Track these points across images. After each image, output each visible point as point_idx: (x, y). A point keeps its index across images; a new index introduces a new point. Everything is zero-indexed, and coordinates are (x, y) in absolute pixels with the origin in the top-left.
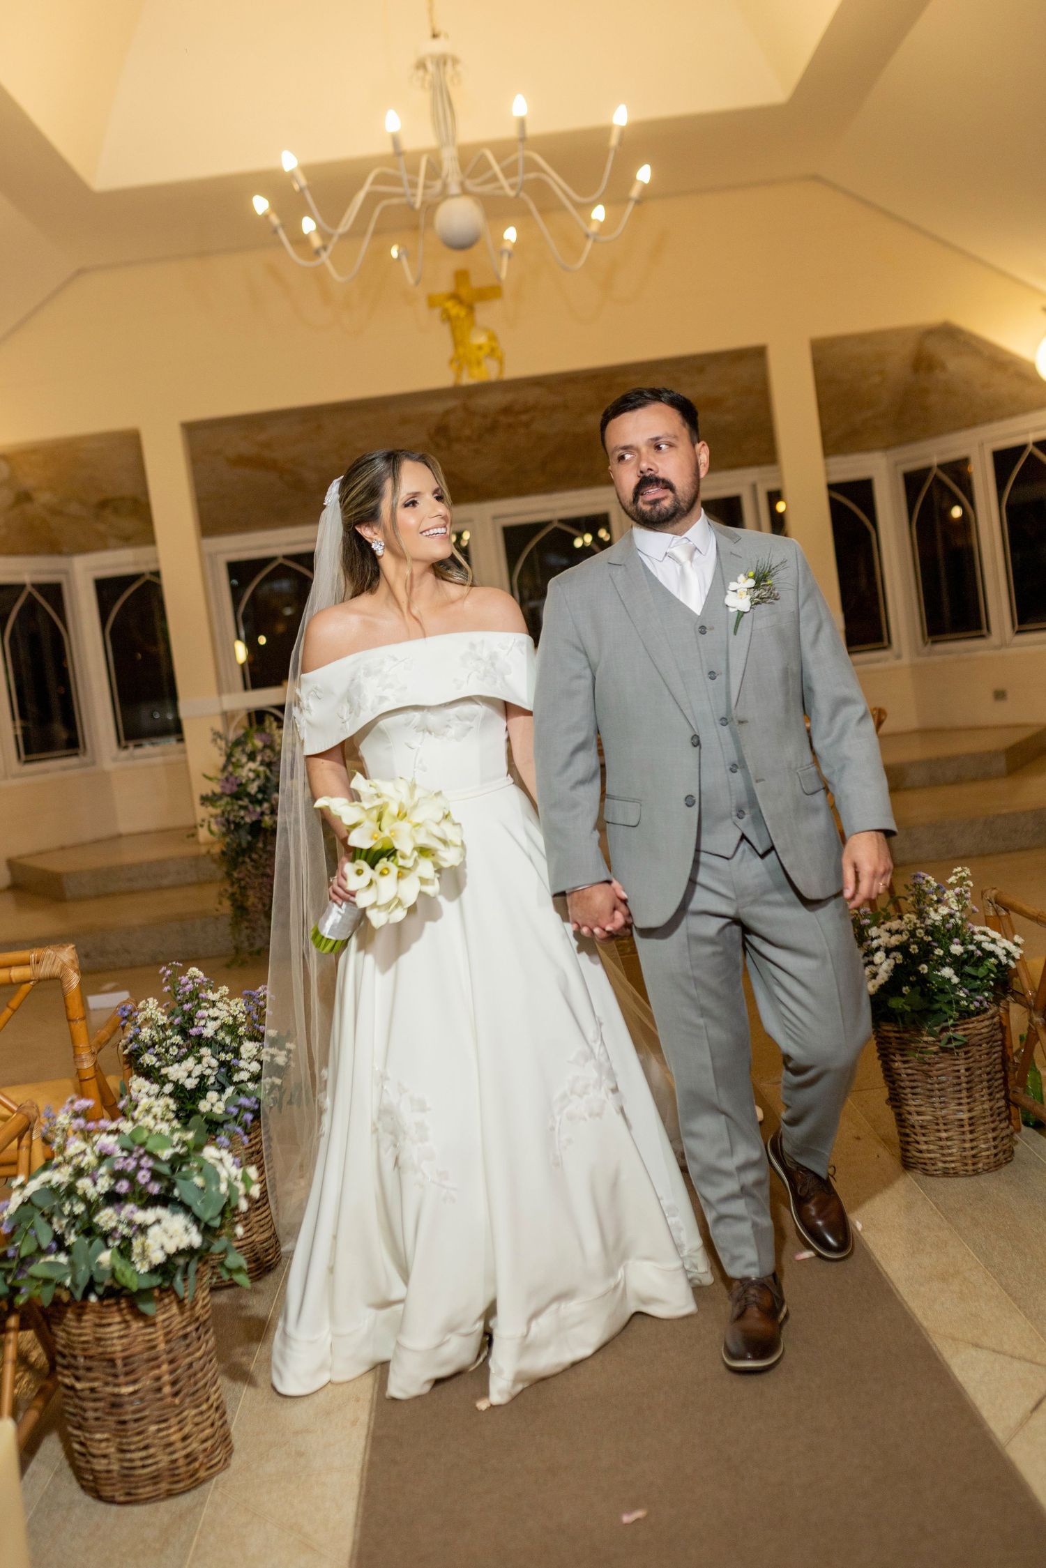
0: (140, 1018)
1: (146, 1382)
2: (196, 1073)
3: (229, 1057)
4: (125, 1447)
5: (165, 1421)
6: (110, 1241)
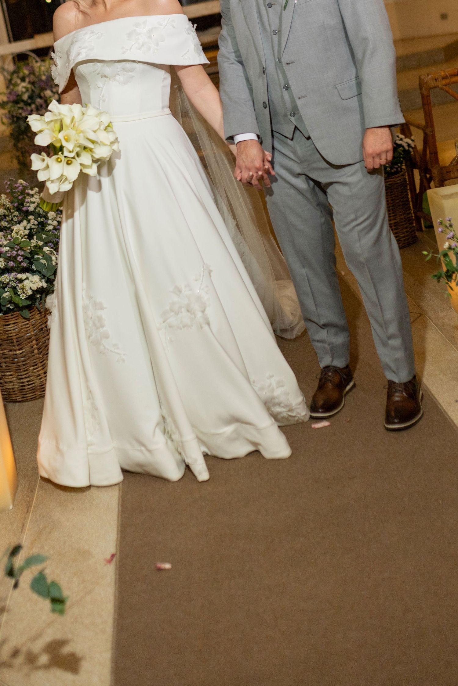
1: (27, 349)
4: (20, 377)
5: (36, 365)
6: (6, 289)
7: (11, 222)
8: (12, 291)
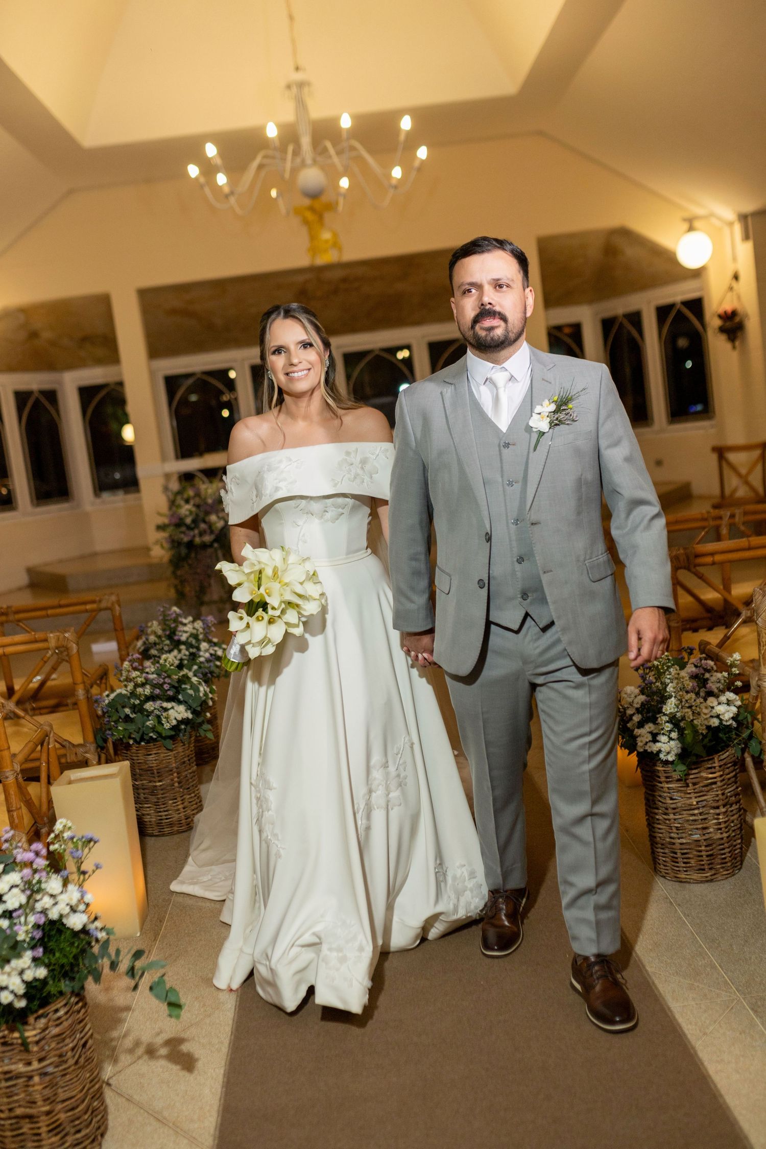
0: (149, 630)
1: (167, 781)
2: (179, 657)
3: (194, 650)
4: (158, 810)
5: (176, 799)
6: (150, 718)
7: (162, 651)
8: (156, 719)
